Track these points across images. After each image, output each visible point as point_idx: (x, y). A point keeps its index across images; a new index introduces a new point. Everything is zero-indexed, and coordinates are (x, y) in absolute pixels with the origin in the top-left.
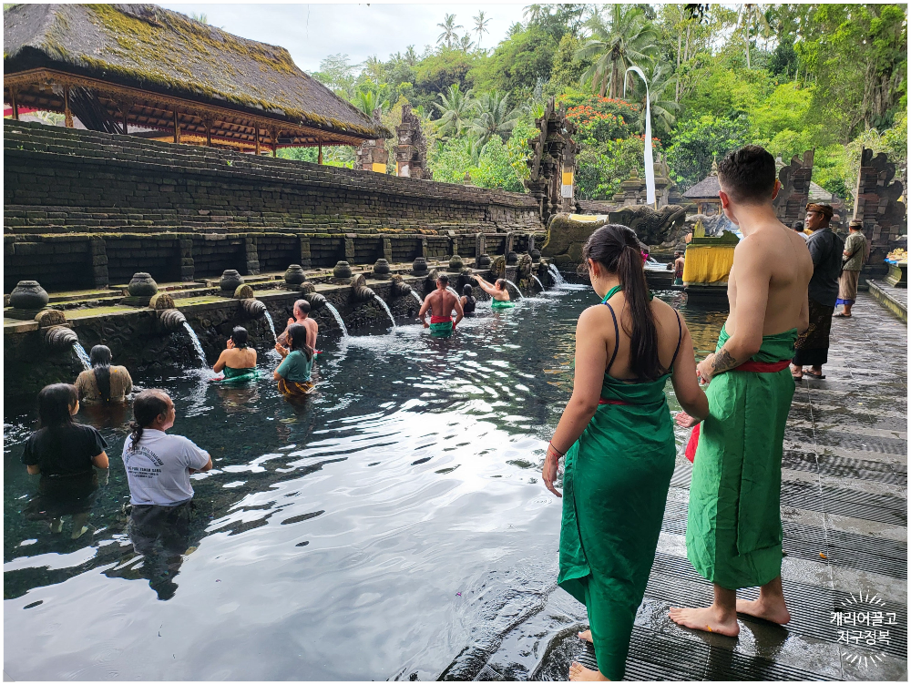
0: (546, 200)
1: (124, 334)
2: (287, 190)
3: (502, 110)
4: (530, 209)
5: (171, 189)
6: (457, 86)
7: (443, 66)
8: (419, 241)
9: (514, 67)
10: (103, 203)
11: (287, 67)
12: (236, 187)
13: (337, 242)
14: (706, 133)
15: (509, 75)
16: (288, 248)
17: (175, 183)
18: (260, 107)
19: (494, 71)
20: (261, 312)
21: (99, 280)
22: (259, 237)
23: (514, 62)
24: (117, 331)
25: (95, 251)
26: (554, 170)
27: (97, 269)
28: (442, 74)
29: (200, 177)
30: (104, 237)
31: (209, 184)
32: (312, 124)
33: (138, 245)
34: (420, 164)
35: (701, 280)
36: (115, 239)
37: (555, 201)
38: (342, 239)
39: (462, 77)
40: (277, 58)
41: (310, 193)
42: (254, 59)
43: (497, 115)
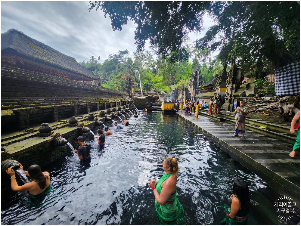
0: (130, 94)
1: (74, 136)
2: (92, 92)
3: (106, 75)
4: (128, 95)
5: (69, 92)
6: (96, 70)
7: (92, 65)
8: (115, 103)
9: (108, 67)
10: (52, 96)
11: (76, 63)
12: (83, 91)
13: (103, 104)
14: (148, 83)
15: (107, 69)
16: (94, 106)
17: (70, 90)
18: (74, 71)
19: (104, 68)
20: (102, 124)
21: (56, 119)
22: (90, 104)
23: (108, 66)
24: (72, 135)
25: (55, 111)
26: (131, 88)
27: (55, 116)
28: (92, 67)
29: (75, 89)
30: (57, 106)
31: (77, 90)
32: (85, 76)
33: (65, 108)
34: (100, 85)
35: (166, 109)
36: (60, 106)
37: (131, 94)
38: (104, 103)
39: (96, 68)
40: (73, 60)
41: (97, 93)
42: (68, 60)
43: (105, 76)
